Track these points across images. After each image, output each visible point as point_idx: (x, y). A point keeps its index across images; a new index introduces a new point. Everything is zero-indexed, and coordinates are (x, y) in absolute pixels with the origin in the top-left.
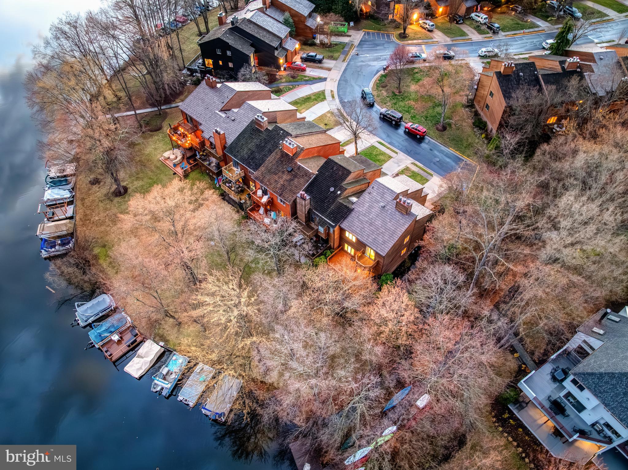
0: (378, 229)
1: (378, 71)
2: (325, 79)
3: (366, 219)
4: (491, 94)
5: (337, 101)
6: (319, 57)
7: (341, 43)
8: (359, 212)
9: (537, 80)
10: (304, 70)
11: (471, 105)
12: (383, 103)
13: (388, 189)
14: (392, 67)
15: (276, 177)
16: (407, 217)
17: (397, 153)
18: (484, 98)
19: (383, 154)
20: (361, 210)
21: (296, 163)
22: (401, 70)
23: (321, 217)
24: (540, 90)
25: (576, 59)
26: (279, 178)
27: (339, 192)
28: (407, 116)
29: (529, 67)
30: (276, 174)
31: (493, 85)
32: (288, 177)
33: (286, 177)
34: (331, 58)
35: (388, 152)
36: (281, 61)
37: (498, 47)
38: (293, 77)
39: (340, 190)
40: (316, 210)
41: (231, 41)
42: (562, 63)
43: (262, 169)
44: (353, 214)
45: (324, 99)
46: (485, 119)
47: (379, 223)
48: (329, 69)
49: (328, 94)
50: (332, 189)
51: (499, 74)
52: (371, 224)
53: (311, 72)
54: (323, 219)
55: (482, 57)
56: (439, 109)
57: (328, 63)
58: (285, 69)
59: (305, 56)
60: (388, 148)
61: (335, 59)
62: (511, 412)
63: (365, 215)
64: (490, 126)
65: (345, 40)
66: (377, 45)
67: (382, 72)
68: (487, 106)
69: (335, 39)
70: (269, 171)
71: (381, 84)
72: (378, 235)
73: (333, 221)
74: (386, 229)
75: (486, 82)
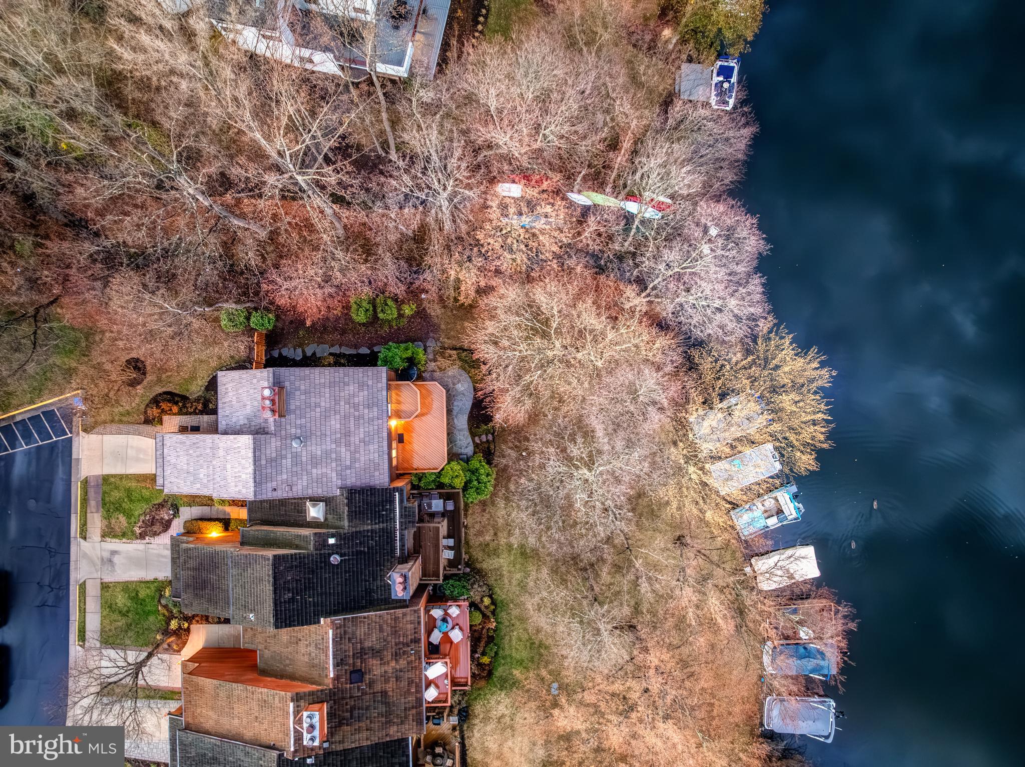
0: (346, 417)
3: (343, 450)
8: (340, 475)
13: (256, 460)
15: (390, 686)
16: (287, 384)
17: (83, 587)
19: (108, 606)
20: (334, 475)
21: (334, 679)
23: (401, 529)
26: (387, 681)
27: (332, 541)
30: (384, 693)
32: (374, 663)
33: (376, 668)
35: (93, 606)
39: (325, 544)
40: (393, 549)
43: (393, 732)
44: (352, 480)
47: (335, 423)
50: (335, 559)
52: (347, 434)
54: (401, 523)
60: (83, 611)
63: (338, 459)
70: (389, 712)
72: (356, 407)
73: (392, 501)
74: (337, 402)
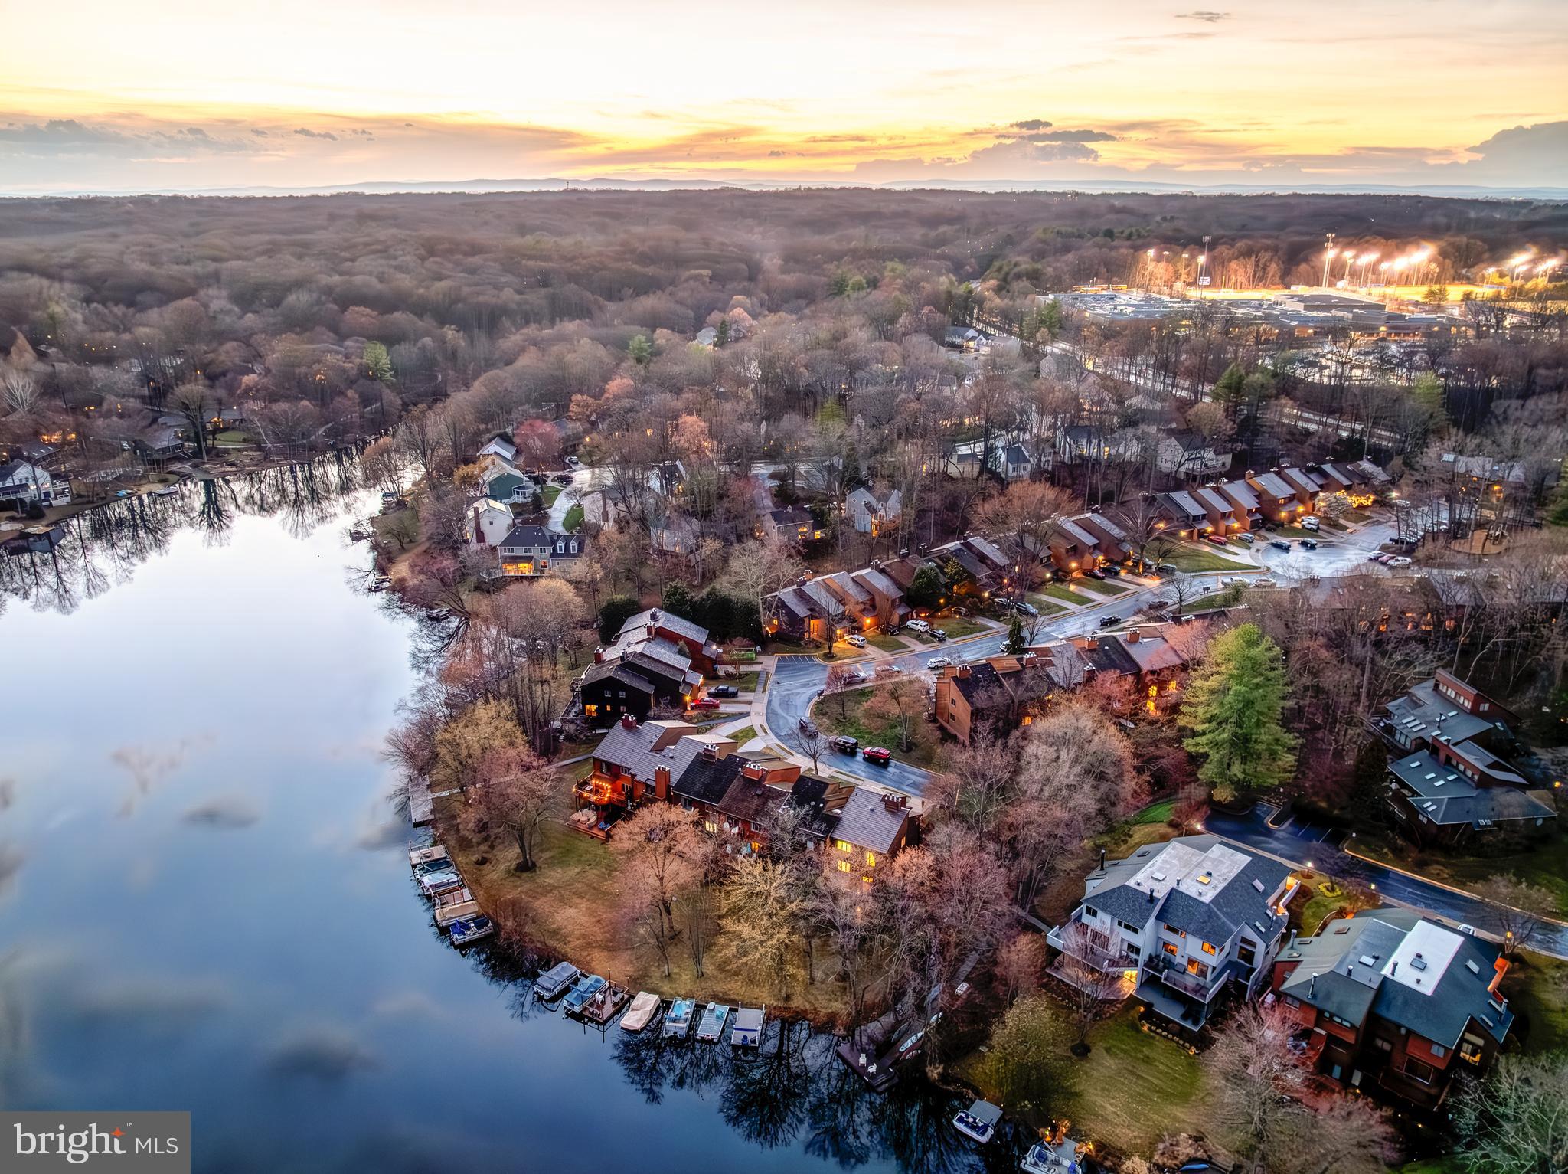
0: (873, 831)
1: (810, 699)
2: (748, 714)
3: (858, 825)
4: (953, 702)
5: (772, 735)
6: (732, 689)
7: (752, 673)
8: (848, 819)
9: (998, 679)
10: (717, 707)
11: (933, 719)
12: (829, 730)
14: (828, 692)
15: (745, 803)
16: (900, 814)
18: (947, 708)
21: (765, 785)
22: (841, 694)
24: (1002, 686)
25: (1032, 655)
26: (749, 803)
27: (821, 805)
28: (862, 742)
29: (986, 668)
30: (744, 801)
31: (953, 692)
33: (756, 801)
34: (746, 690)
36: (688, 698)
37: (949, 655)
38: (706, 716)
39: (821, 802)
41: (625, 679)
42: (1019, 660)
43: (726, 798)
44: (843, 822)
45: (755, 735)
46: (954, 732)
47: (872, 825)
48: (750, 703)
49: (757, 729)
50: (813, 803)
51: (955, 679)
52: (864, 828)
53: (725, 708)
54: (811, 833)
55: (933, 669)
56: (898, 730)
57: (743, 696)
58: (692, 708)
59: (713, 690)
61: (753, 691)
62: (1049, 976)
63: (855, 821)
64: (961, 738)
65: (757, 668)
66: (800, 670)
67: (816, 699)
68: (953, 717)
69: (743, 669)
70: (735, 799)
71: (819, 710)
73: (823, 833)
74: (881, 829)
75: (945, 689)
